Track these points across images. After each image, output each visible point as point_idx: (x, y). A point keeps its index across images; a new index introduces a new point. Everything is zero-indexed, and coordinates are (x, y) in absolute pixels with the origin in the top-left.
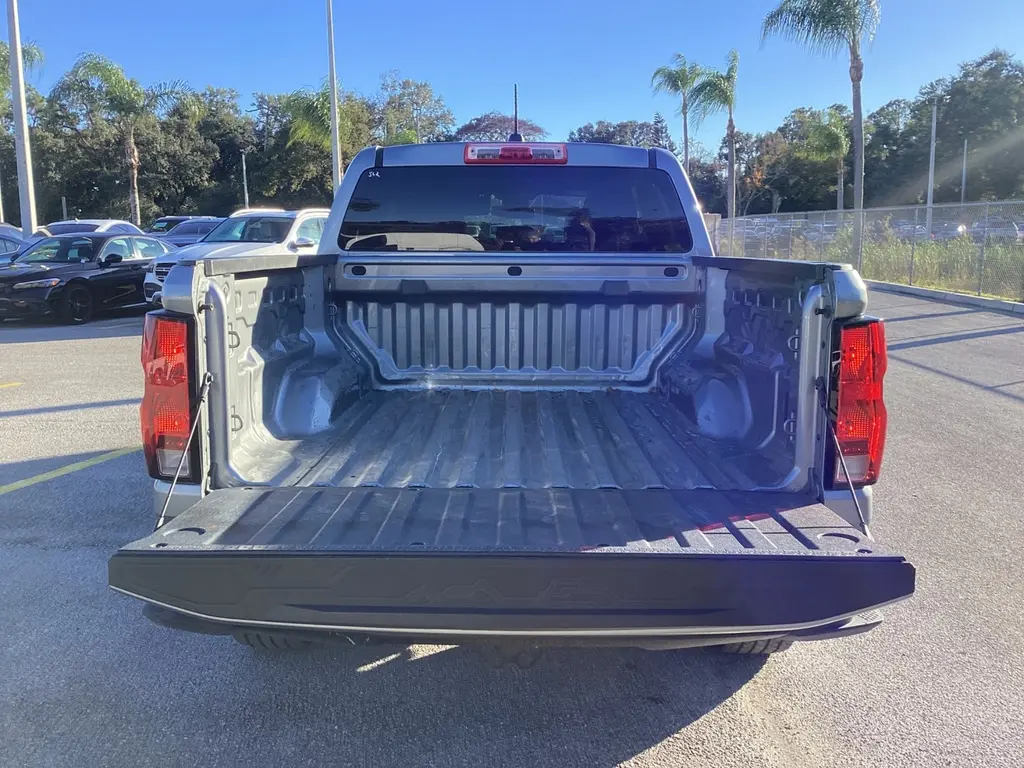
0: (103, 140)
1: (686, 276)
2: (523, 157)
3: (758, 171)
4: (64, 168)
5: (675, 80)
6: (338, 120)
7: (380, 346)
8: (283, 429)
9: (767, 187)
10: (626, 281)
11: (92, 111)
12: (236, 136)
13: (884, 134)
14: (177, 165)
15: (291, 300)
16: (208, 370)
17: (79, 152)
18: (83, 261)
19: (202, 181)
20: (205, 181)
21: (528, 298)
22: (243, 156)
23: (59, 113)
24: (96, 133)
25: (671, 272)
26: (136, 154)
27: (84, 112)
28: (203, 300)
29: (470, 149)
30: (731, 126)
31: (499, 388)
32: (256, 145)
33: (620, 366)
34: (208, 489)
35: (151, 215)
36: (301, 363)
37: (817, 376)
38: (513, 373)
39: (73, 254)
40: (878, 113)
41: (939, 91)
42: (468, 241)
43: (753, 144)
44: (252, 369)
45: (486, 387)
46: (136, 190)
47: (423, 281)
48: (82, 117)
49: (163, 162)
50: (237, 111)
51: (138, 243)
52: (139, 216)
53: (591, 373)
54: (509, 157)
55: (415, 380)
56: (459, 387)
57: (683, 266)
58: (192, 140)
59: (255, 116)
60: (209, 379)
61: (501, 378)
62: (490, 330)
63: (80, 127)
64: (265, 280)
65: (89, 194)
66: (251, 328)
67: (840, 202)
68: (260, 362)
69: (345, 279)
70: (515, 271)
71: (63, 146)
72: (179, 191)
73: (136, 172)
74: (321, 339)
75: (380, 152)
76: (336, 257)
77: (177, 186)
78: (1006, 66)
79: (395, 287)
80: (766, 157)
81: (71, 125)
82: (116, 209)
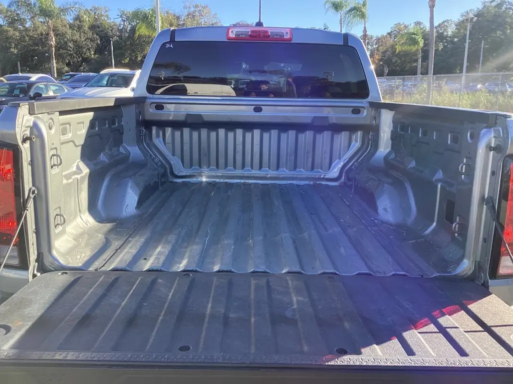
0: (39, 32)
1: (365, 114)
2: (265, 37)
3: (377, 55)
4: (19, 47)
5: (337, 7)
6: (160, 23)
7: (174, 155)
8: (103, 215)
9: (381, 63)
10: (328, 117)
11: (33, 17)
12: (108, 32)
13: (441, 37)
14: (78, 47)
15: (113, 127)
16: (33, 186)
17: (27, 38)
18: (21, 96)
19: (90, 54)
20: (92, 55)
21: (265, 126)
22: (112, 42)
23: (16, 18)
24: (35, 29)
25: (356, 111)
26: (54, 39)
27: (29, 17)
28: (28, 133)
29: (230, 31)
30: (365, 30)
31: (247, 181)
32: (119, 36)
33: (321, 169)
34: (35, 272)
35: (64, 72)
36: (120, 167)
37: (486, 197)
38: (256, 172)
39: (17, 92)
40: (438, 26)
41: (471, 16)
42: (228, 90)
43: (374, 40)
44: (79, 176)
45: (238, 181)
46: (54, 59)
47: (201, 115)
48: (28, 20)
49: (70, 45)
50: (109, 18)
51: (51, 86)
52: (56, 72)
53: (303, 172)
54: (255, 37)
55: (194, 176)
56: (222, 180)
57: (363, 107)
58: (85, 33)
59: (118, 21)
60: (33, 192)
61: (248, 175)
62: (241, 146)
63: (27, 25)
64: (91, 114)
65: (32, 60)
66: (80, 148)
67: (419, 71)
68: (86, 171)
69: (151, 112)
70: (258, 109)
71: (18, 35)
72: (79, 59)
73: (54, 49)
74: (134, 151)
75: (174, 31)
76: (145, 98)
77: (77, 57)
78: (506, 3)
79: (182, 118)
80: (381, 48)
81: (22, 24)
82: (46, 69)
